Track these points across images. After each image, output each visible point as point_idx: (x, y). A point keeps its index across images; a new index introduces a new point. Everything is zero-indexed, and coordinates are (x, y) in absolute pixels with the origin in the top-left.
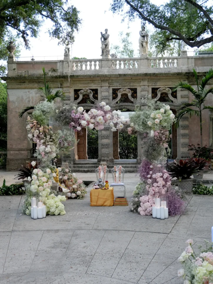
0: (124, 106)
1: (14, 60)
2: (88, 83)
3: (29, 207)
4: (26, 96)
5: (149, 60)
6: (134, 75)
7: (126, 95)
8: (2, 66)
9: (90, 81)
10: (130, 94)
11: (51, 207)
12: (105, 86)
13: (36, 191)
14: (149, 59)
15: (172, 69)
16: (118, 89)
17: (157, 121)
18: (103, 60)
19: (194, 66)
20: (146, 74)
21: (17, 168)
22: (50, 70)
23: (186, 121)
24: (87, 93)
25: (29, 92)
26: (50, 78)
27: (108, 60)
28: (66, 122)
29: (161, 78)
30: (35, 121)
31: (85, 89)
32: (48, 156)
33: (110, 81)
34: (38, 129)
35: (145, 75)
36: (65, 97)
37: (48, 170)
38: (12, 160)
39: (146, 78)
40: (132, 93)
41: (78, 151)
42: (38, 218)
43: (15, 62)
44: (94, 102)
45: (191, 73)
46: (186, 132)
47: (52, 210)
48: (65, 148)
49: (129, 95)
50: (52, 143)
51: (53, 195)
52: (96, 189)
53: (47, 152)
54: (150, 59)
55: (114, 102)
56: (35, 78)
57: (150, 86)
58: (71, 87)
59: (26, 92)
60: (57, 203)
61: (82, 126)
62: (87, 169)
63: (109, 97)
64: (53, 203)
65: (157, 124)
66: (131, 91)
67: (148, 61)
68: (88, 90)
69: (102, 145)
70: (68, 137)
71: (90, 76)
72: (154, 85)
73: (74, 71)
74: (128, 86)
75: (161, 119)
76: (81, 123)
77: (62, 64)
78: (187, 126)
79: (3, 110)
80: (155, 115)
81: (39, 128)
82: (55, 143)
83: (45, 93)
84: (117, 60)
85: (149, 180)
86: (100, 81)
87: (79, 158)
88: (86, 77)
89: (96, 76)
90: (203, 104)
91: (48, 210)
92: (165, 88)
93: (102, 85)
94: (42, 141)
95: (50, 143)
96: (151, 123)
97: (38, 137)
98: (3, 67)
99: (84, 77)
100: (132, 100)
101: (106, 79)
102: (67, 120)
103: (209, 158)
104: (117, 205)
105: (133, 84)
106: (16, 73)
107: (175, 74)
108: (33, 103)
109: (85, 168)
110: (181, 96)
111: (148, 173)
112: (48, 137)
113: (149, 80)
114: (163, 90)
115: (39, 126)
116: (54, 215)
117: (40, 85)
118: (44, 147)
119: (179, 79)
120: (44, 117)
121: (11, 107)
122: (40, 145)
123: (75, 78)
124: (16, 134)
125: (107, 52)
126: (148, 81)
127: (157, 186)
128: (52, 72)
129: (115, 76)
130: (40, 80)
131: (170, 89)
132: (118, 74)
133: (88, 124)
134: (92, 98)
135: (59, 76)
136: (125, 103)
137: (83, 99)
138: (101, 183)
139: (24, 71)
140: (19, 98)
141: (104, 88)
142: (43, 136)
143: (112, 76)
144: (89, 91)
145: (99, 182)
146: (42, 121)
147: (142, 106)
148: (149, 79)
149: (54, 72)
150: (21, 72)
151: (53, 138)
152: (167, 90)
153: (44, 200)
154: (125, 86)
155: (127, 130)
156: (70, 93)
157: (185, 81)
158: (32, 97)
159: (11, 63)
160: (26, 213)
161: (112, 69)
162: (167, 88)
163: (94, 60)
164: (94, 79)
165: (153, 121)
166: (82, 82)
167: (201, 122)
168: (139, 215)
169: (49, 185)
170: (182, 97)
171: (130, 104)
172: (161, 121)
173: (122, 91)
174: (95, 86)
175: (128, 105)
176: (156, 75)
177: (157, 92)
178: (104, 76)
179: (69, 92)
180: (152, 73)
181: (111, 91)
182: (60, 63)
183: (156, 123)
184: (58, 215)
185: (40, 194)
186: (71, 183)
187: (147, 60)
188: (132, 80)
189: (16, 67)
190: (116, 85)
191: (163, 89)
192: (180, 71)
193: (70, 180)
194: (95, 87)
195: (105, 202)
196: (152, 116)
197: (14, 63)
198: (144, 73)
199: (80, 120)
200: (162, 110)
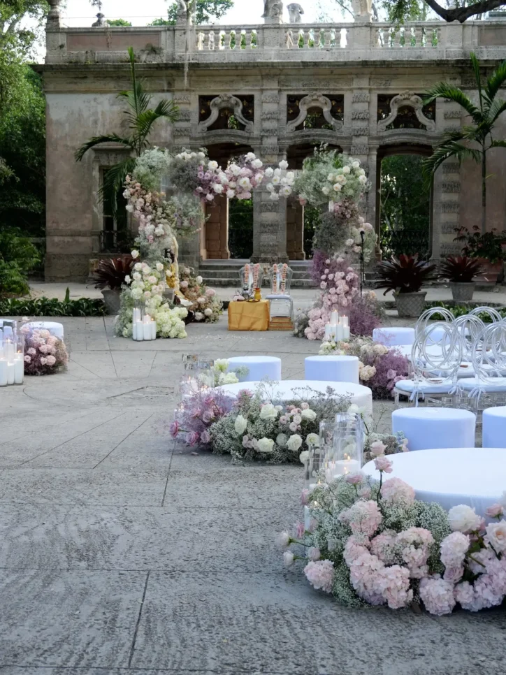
0: (314, 136)
1: (61, 26)
2: (232, 81)
3: (127, 325)
4: (89, 110)
5: (374, 30)
6: (338, 65)
7: (319, 110)
8: (26, 30)
9: (235, 78)
10: (328, 107)
11: (164, 325)
12: (271, 89)
13: (139, 298)
14: (374, 27)
15: (426, 50)
16: (299, 98)
17: (338, 186)
18: (267, 28)
19: (477, 45)
20: (366, 61)
21: (68, 275)
22: (143, 49)
23: (455, 172)
24: (229, 105)
25: (95, 100)
26: (144, 68)
27: (279, 28)
28: (189, 186)
29: (401, 71)
30: (139, 184)
31: (226, 95)
32: (160, 242)
33: (283, 77)
34: (142, 198)
35: (362, 65)
36: (178, 115)
37: (160, 266)
38: (59, 256)
39: (367, 70)
40: (333, 106)
41: (207, 239)
42: (144, 340)
43: (63, 29)
44: (245, 126)
45: (469, 62)
46: (454, 197)
47: (166, 329)
48: (185, 230)
49: (326, 110)
50: (166, 221)
51: (166, 305)
52: (238, 300)
53: (158, 235)
54: (376, 25)
55: (290, 127)
56: (111, 68)
57: (374, 91)
58: (193, 91)
59: (89, 102)
60: (173, 319)
61: (214, 192)
62: (226, 279)
63: (280, 114)
64: (167, 317)
65: (337, 192)
66: (331, 100)
67: (371, 30)
68: (231, 97)
69: (263, 225)
70: (190, 210)
71: (236, 66)
72: (383, 87)
73: (200, 53)
74: (323, 89)
75: (344, 183)
76: (213, 189)
77: (172, 35)
78: (456, 184)
79: (22, 136)
80: (334, 177)
81: (143, 195)
82: (171, 221)
83: (134, 105)
84: (299, 28)
85: (323, 282)
86: (259, 77)
87: (209, 256)
88: (227, 66)
89: (250, 64)
90: (489, 134)
91: (160, 329)
92: (409, 95)
93: (264, 87)
94: (150, 217)
95: (163, 220)
96: (328, 190)
97: (143, 210)
98: (28, 32)
99: (223, 67)
100: (332, 123)
101: (273, 72)
102: (191, 183)
103: (497, 259)
104: (275, 329)
105: (336, 84)
106: (66, 55)
107: (431, 64)
108: (104, 125)
109: (222, 277)
110: (445, 115)
111: (322, 272)
112: (160, 210)
113: (373, 76)
114: (404, 99)
115: (144, 192)
116: (169, 337)
117: (120, 84)
118: (153, 226)
119: (441, 76)
120: (153, 177)
121: (55, 136)
122: (146, 223)
123: (200, 70)
124: (65, 198)
125: (277, 9)
126: (370, 79)
127: (336, 293)
128: (148, 54)
129: (294, 66)
130: (121, 74)
131: (419, 98)
132: (300, 61)
133: (226, 190)
134: (241, 116)
135: (166, 64)
136: (316, 130)
137: (219, 118)
138: (248, 292)
139: (84, 52)
140: (72, 113)
141: (268, 93)
142: (150, 208)
143: (288, 66)
144: (234, 100)
145: (245, 290)
146: (149, 184)
147: (354, 137)
148: (371, 74)
149: (154, 55)
150: (76, 52)
151: (168, 211)
152: (412, 101)
153: (152, 313)
154: (316, 90)
155: (298, 197)
156: (190, 104)
157: (455, 79)
158: (103, 112)
159: (54, 32)
160: (124, 333)
161: (288, 50)
162: (412, 95)
163: (245, 27)
164: (246, 72)
165: (331, 186)
166: (218, 79)
167: (484, 175)
168: (306, 340)
169: (160, 289)
170: (447, 117)
171: (328, 132)
172: (344, 186)
173: (310, 102)
174: (247, 88)
175: (323, 133)
176: (388, 65)
177: (391, 106)
178: (268, 66)
179: (188, 101)
180: (380, 61)
181: (284, 101)
182: (168, 32)
183: (335, 189)
184: (175, 338)
185: (147, 303)
186: (195, 294)
187: (369, 29)
188: (333, 77)
189: (65, 42)
190: (295, 88)
191: (403, 97)
192: (445, 55)
193: (193, 289)
194: (246, 90)
195: (252, 324)
196: (330, 178)
197: (61, 32)
198: (361, 60)
199: (211, 183)
200: (346, 169)
